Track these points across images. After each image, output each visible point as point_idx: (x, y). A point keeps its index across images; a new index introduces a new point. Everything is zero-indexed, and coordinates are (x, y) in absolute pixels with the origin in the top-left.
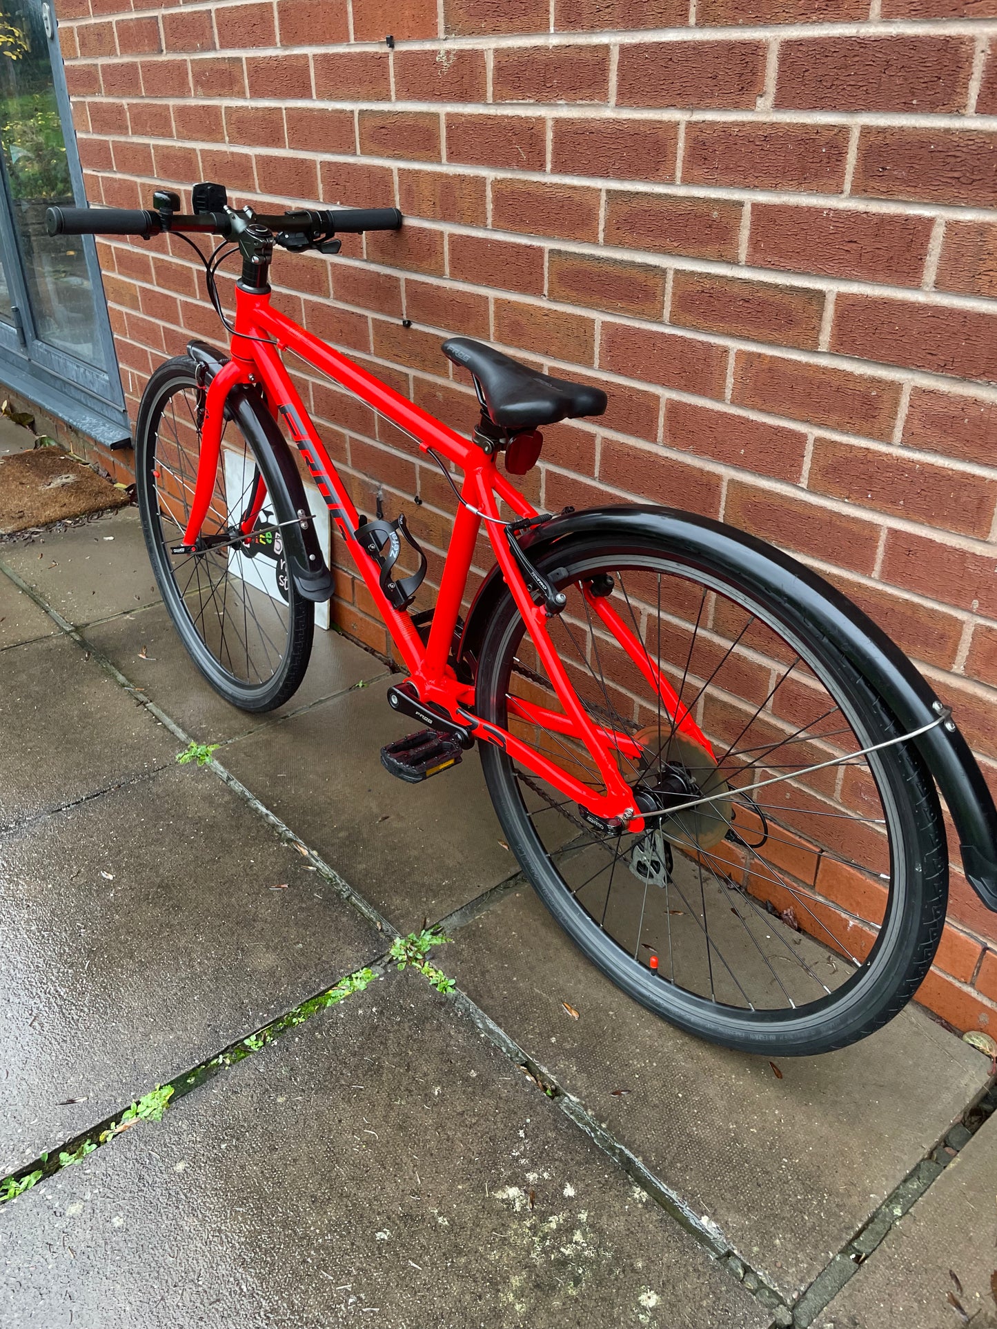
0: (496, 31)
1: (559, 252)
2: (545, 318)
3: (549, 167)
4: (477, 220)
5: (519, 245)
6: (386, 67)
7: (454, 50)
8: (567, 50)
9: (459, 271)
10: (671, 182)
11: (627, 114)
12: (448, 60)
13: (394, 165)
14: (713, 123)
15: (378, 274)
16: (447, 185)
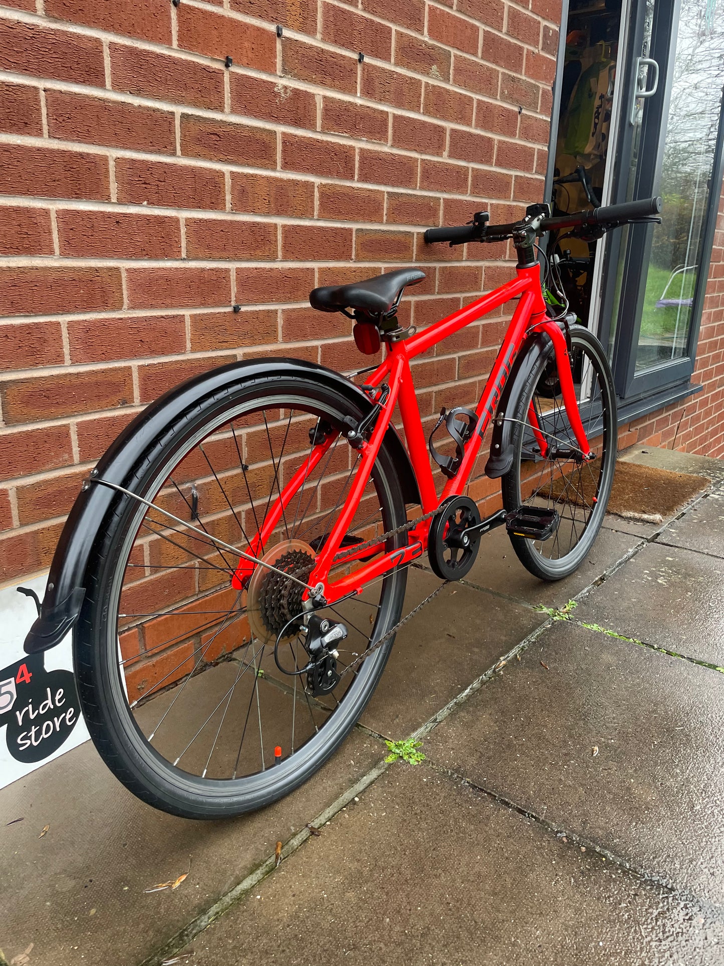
0: (323, 83)
1: (362, 230)
2: (354, 273)
3: (356, 177)
4: (306, 213)
5: (336, 229)
6: (221, 82)
7: (290, 87)
8: (367, 109)
9: (291, 252)
10: (415, 189)
11: (395, 151)
12: (285, 93)
13: (226, 169)
14: (430, 161)
15: (203, 270)
16: (281, 187)
